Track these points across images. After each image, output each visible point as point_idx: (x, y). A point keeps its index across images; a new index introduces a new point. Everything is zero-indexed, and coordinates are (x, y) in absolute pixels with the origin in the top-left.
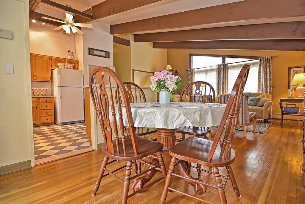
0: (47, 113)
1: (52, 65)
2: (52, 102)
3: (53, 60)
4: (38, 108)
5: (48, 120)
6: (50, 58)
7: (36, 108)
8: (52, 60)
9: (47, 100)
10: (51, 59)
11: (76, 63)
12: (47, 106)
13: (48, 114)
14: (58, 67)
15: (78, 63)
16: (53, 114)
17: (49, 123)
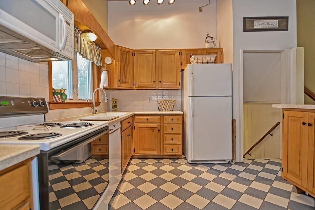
0: (172, 140)
1: (182, 63)
2: (180, 122)
3: (184, 54)
4: (161, 131)
5: (174, 151)
6: (180, 52)
7: (159, 131)
8: (182, 54)
9: (172, 120)
10: (180, 54)
11: (219, 53)
12: (172, 129)
13: (174, 141)
14: (191, 64)
15: (222, 53)
16: (180, 142)
17: (175, 155)
